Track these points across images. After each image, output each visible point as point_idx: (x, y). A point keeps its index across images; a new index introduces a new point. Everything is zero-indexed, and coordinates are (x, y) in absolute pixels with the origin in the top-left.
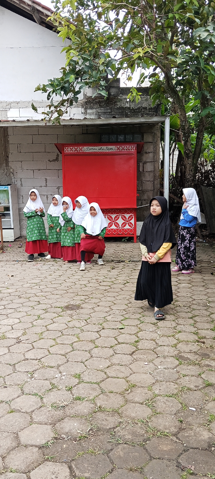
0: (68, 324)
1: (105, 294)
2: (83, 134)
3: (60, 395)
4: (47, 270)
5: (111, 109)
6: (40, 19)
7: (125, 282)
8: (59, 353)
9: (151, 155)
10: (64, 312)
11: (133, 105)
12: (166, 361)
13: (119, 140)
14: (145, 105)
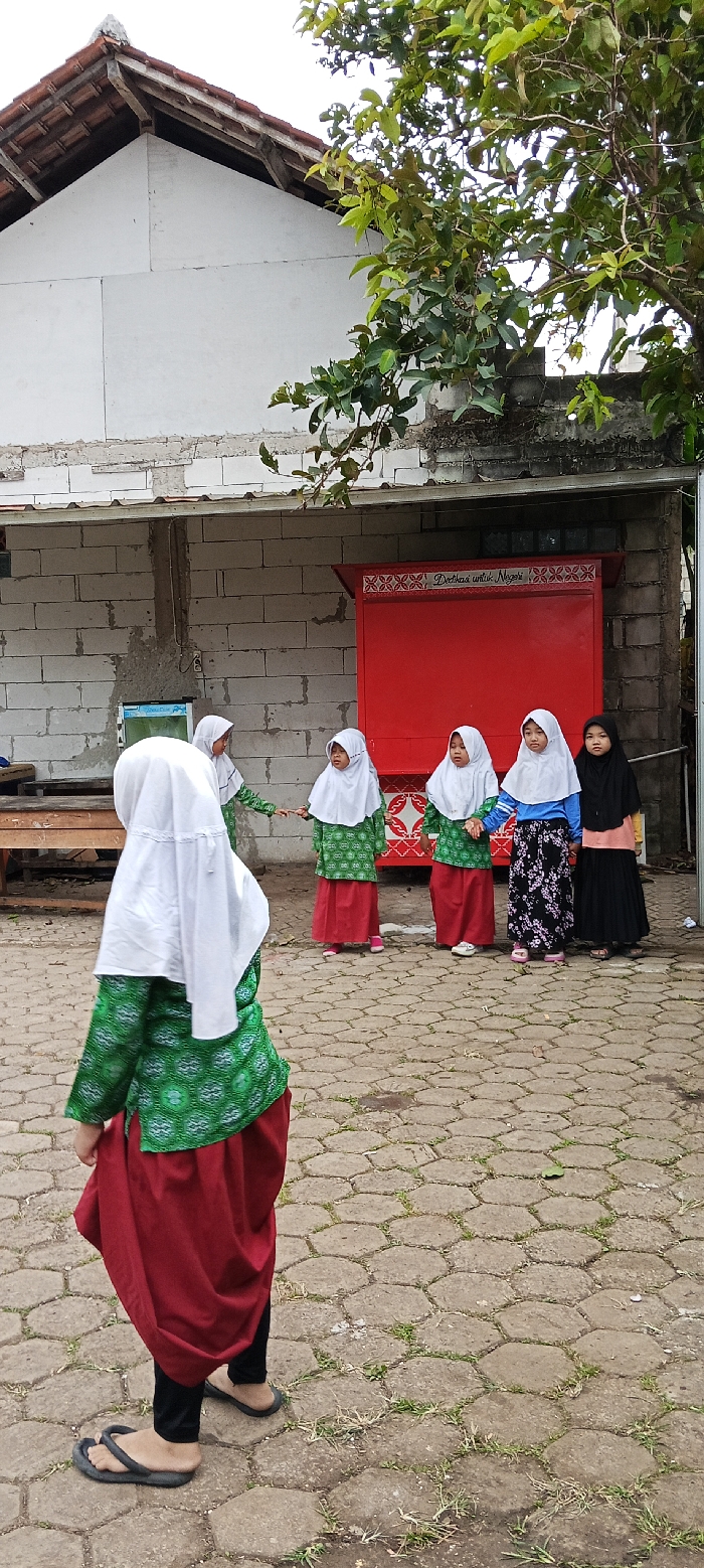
0: (372, 1157)
1: (497, 1059)
2: (422, 530)
3: (346, 1391)
4: (306, 976)
5: (516, 449)
6: (287, 173)
7: (566, 1018)
8: (343, 1251)
9: (651, 593)
10: (360, 1117)
11: (589, 432)
13: (543, 548)
14: (629, 430)
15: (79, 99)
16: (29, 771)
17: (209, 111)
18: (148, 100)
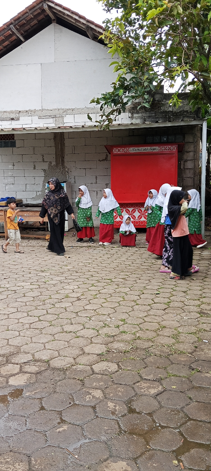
0: (115, 290)
1: (146, 272)
2: (129, 136)
3: (110, 329)
4: (97, 254)
5: (155, 113)
6: (93, 35)
9: (191, 154)
11: (175, 109)
12: (190, 315)
13: (162, 141)
14: (187, 108)
15: (35, 13)
16: (21, 201)
17: (72, 17)
18: (54, 13)
